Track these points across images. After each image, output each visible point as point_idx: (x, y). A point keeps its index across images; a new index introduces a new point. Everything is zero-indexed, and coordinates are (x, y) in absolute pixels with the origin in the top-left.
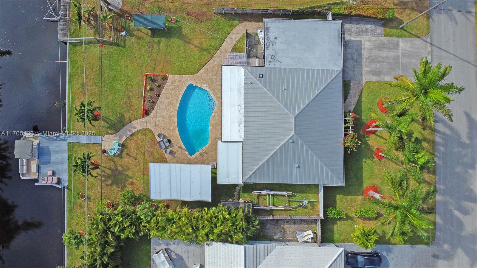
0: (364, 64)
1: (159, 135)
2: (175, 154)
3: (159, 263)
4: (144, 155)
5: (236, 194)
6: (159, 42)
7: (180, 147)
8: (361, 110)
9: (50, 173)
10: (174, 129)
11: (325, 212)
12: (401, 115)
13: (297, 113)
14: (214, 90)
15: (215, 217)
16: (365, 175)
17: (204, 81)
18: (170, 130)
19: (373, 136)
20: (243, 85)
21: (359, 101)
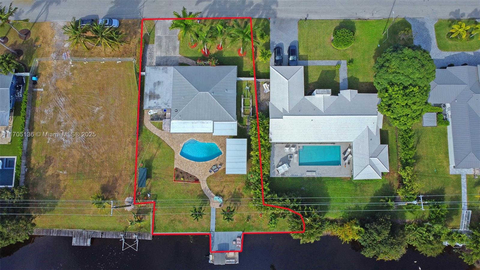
0: (169, 55)
1: (210, 172)
2: (221, 163)
3: (284, 170)
4: (222, 182)
5: (244, 127)
6: (154, 173)
7: (217, 160)
8: (196, 57)
9: (234, 243)
10: (207, 164)
11: (252, 77)
12: (197, 36)
13: (197, 90)
14: (184, 140)
15: (255, 135)
16: (232, 55)
17: (178, 146)
18: (207, 166)
19: (210, 51)
20: (181, 121)
21: (190, 58)
